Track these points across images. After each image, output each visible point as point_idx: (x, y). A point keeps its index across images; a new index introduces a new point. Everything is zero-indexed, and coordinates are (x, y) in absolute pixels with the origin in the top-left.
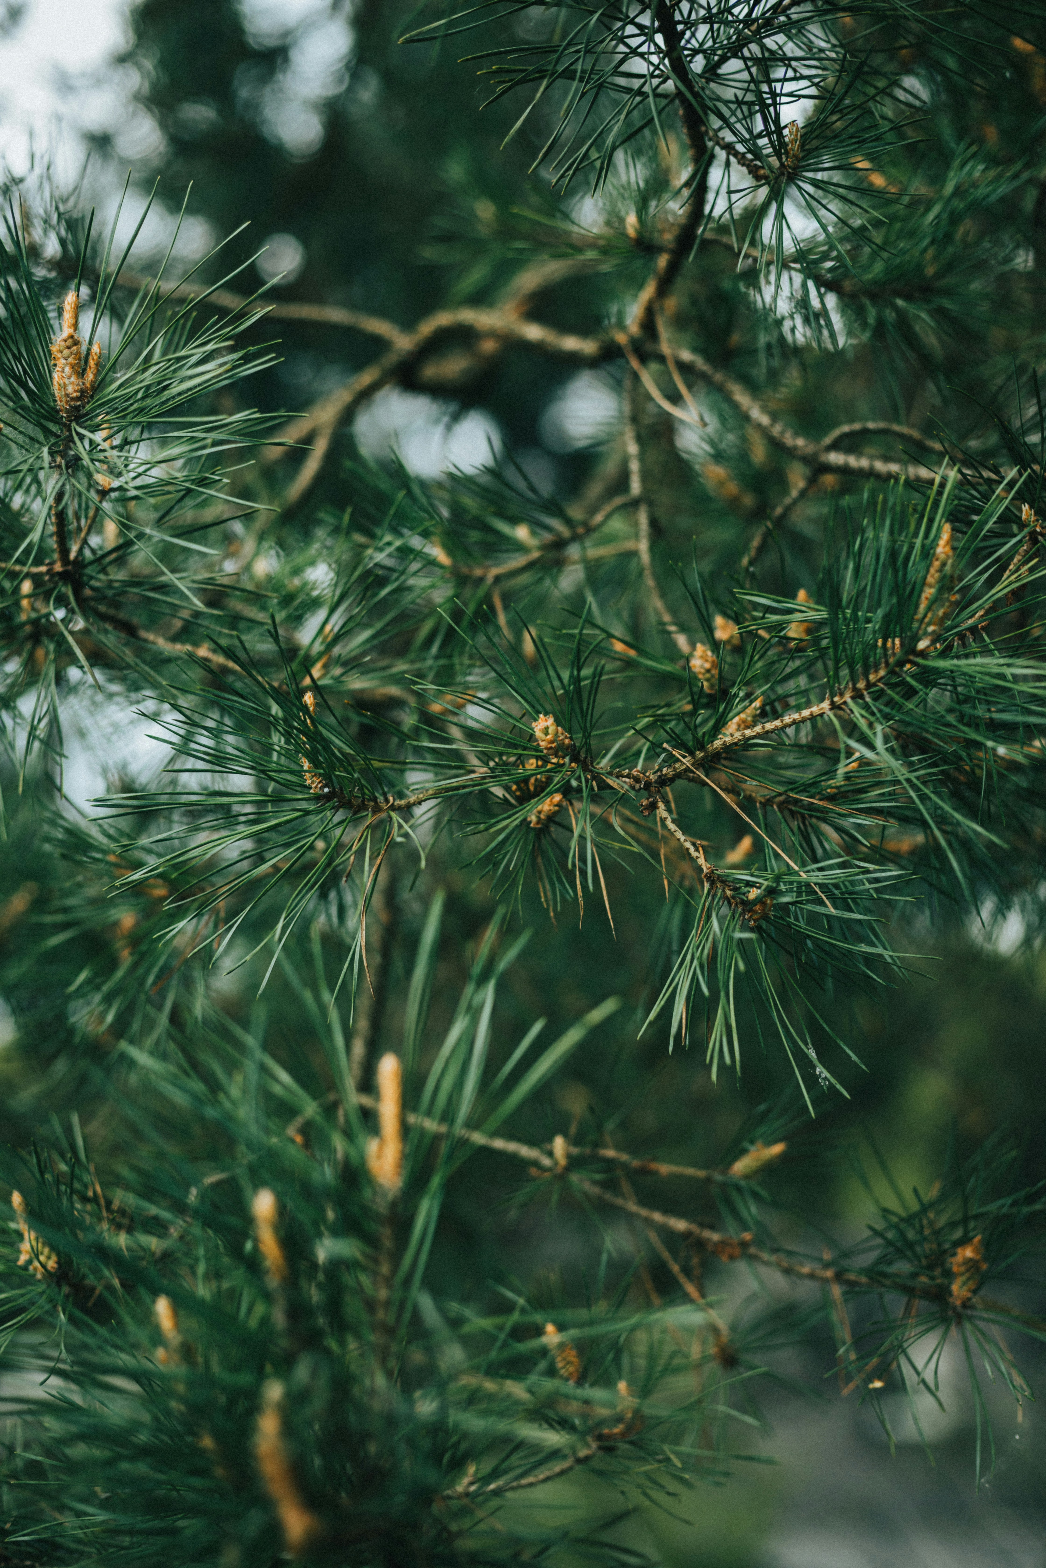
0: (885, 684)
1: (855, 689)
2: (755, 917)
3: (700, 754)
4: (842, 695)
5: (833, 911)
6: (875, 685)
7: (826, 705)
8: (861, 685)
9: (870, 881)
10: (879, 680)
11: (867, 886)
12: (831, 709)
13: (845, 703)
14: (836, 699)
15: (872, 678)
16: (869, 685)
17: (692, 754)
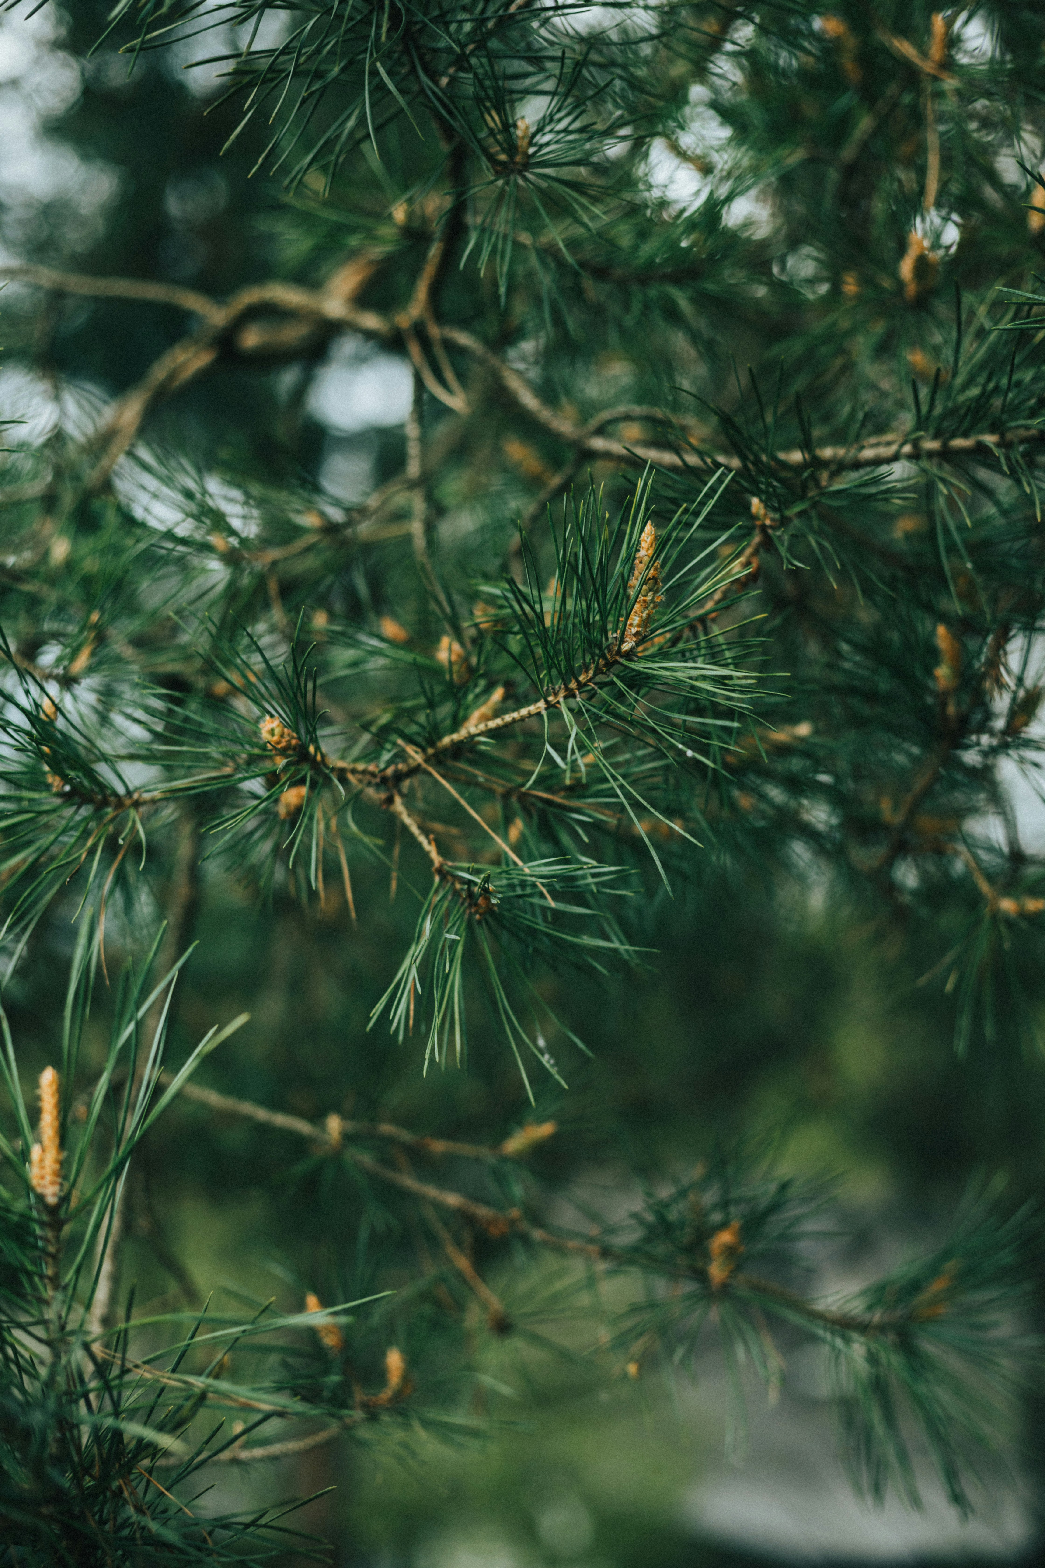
0: (595, 684)
1: (567, 688)
2: (481, 911)
3: (430, 751)
4: (556, 694)
5: (553, 904)
6: (585, 685)
7: (541, 704)
8: (573, 685)
9: (594, 875)
10: (590, 680)
11: (590, 880)
12: (546, 709)
13: (558, 702)
14: (550, 698)
15: (582, 678)
16: (581, 686)
17: (424, 750)
